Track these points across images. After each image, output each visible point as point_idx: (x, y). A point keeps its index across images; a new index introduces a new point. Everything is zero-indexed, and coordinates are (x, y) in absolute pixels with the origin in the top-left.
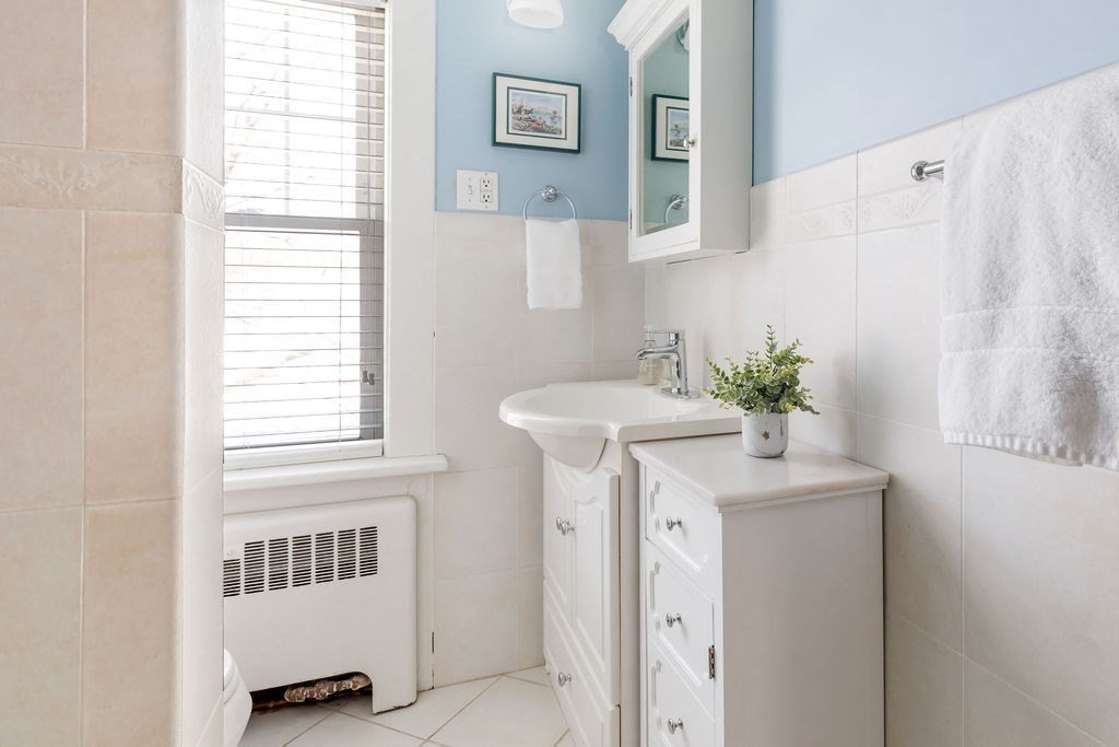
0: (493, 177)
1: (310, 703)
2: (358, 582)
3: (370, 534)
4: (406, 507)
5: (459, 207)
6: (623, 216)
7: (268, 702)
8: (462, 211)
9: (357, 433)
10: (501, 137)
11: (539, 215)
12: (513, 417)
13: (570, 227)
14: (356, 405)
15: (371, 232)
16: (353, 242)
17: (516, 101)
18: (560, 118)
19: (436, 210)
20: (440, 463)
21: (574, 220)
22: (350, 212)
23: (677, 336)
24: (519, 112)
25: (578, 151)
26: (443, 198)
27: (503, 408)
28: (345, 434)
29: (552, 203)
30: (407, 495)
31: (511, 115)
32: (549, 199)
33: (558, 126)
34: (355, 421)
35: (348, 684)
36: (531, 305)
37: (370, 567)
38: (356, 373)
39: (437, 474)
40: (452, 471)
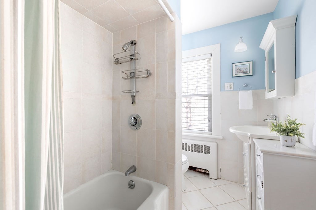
0: (232, 84)
1: (200, 172)
2: (207, 154)
3: (209, 147)
4: (215, 144)
5: (225, 90)
6: (264, 88)
7: (192, 168)
8: (226, 91)
9: (208, 130)
10: (234, 75)
11: (243, 90)
12: (232, 130)
13: (250, 92)
14: (207, 125)
15: (209, 96)
16: (207, 98)
17: (237, 67)
18: (248, 69)
19: (221, 91)
20: (221, 137)
21: (251, 90)
22: (207, 93)
23: (276, 117)
24: (238, 70)
25: (253, 75)
26: (222, 89)
27: (230, 129)
28: (206, 130)
29: (246, 87)
30: (216, 142)
31: (236, 71)
32: (245, 86)
33: (247, 71)
34: (207, 128)
35: (206, 171)
36: (240, 108)
37: (209, 153)
38: (207, 120)
39: (221, 139)
40: (224, 139)
